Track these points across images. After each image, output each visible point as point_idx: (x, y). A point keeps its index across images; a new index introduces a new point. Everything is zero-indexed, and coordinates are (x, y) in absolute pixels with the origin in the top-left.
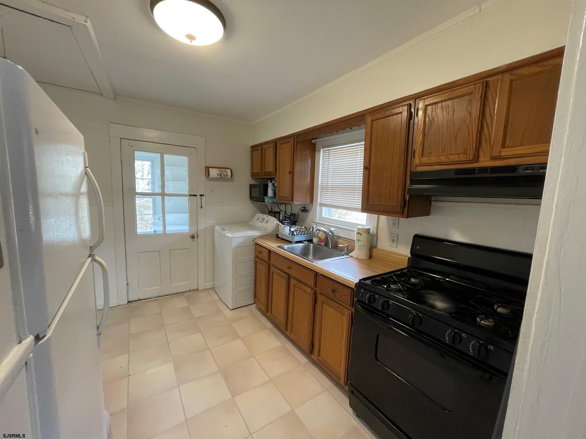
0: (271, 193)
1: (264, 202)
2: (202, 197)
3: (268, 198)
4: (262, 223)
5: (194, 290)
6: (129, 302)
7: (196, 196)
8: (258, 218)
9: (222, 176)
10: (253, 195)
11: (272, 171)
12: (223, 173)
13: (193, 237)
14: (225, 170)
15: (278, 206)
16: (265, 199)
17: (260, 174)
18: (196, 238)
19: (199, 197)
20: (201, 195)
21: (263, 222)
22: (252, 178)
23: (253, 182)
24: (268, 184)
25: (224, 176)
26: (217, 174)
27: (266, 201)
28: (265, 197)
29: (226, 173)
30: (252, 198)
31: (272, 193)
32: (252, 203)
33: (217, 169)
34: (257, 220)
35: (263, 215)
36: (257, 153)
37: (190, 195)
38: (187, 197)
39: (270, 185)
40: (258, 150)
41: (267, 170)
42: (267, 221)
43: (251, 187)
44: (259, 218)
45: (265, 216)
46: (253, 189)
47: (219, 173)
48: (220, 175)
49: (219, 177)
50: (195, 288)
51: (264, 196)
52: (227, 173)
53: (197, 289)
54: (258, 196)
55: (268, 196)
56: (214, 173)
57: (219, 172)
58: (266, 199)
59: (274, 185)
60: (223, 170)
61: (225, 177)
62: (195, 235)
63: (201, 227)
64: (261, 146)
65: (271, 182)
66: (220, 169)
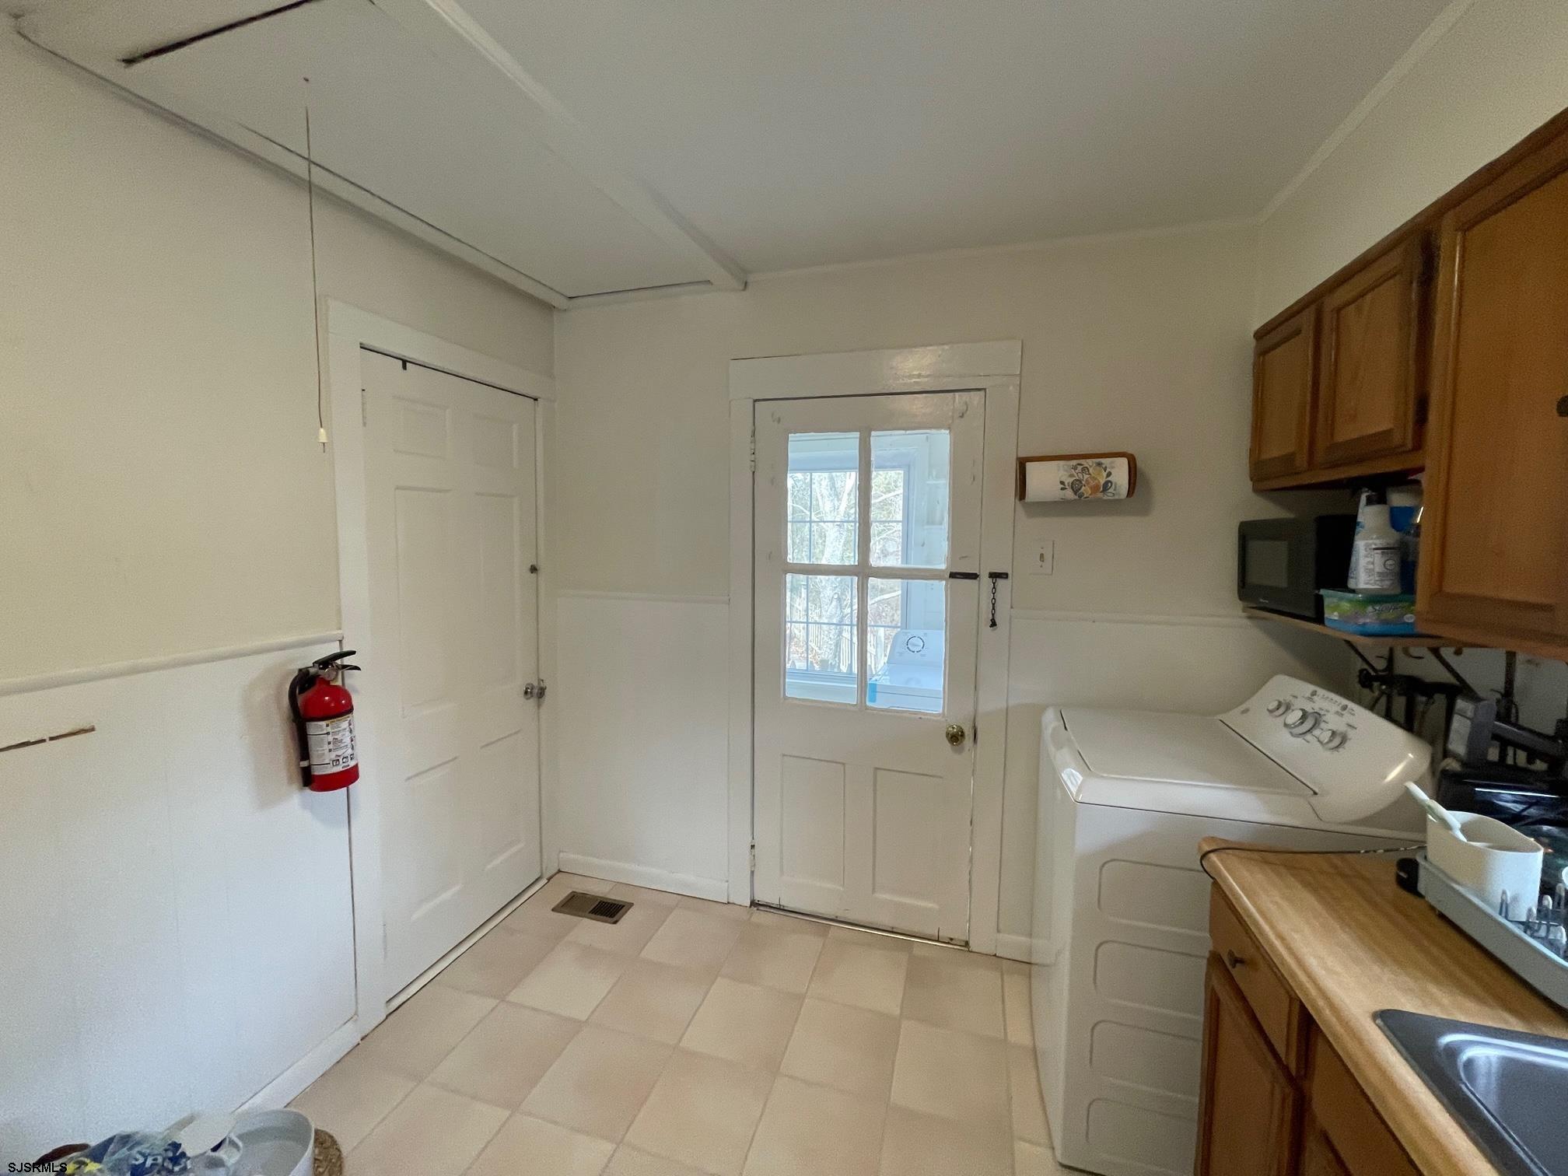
0: (1370, 572)
1: (1319, 619)
2: (1000, 582)
3: (1350, 601)
4: (1300, 740)
5: (953, 942)
6: (754, 904)
7: (974, 576)
8: (1280, 705)
9: (1086, 490)
10: (1253, 579)
11: (1390, 431)
12: (1086, 477)
13: (956, 738)
14: (1099, 464)
15: (1435, 651)
16: (1327, 602)
17: (1301, 461)
18: (968, 741)
19: (985, 581)
20: (994, 576)
21: (1309, 737)
22: (1256, 490)
23: (1266, 510)
24: (1355, 517)
25: (1095, 489)
26: (1062, 483)
27: (1332, 615)
28: (1322, 592)
29: (1105, 474)
30: (1248, 590)
31: (1378, 568)
32: (1249, 618)
33: (1062, 463)
34: (1271, 711)
35: (1314, 693)
36: (1294, 356)
37: (953, 575)
38: (944, 582)
39: (1370, 517)
40: (1298, 332)
41: (1347, 432)
42: (1340, 740)
43: (1248, 534)
44: (1284, 707)
45: (1328, 703)
46: (1254, 546)
47: (1068, 481)
48: (1076, 487)
49: (1069, 494)
50: (960, 936)
51: (1320, 585)
52: (1109, 474)
53: (967, 944)
54: (1284, 584)
55: (1351, 584)
56: (1045, 480)
57: (1071, 476)
58: (1337, 607)
59: (1399, 520)
60: (1089, 462)
61: (1100, 495)
62: (969, 732)
63: (991, 702)
64: (1313, 307)
65: (1379, 499)
66: (1074, 462)
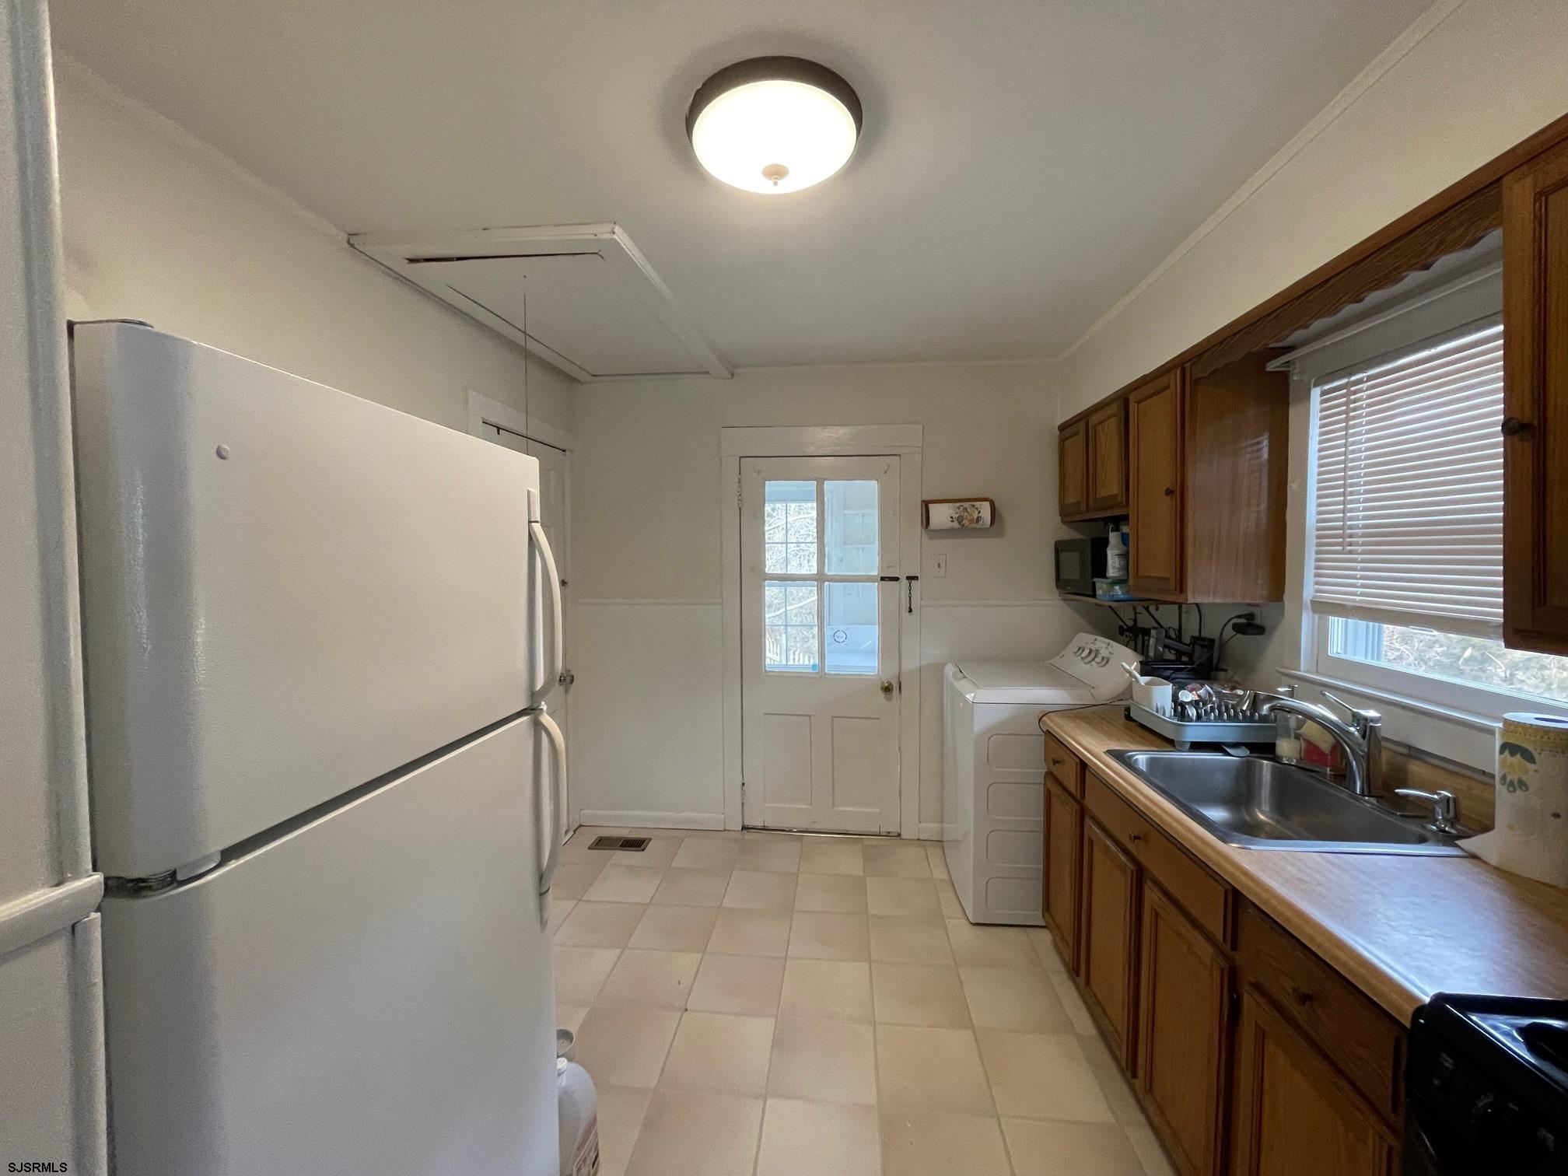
0: (1114, 568)
1: (1094, 595)
2: (914, 582)
3: (1106, 583)
4: (1089, 665)
5: (890, 835)
6: (743, 828)
7: (896, 579)
9: (966, 522)
10: (1063, 576)
11: (1116, 495)
12: (966, 514)
13: (887, 689)
14: (973, 506)
15: (1147, 609)
16: (1097, 585)
17: (1083, 507)
18: (895, 692)
19: (904, 582)
20: (910, 578)
21: (1093, 663)
22: (1064, 522)
23: (1068, 534)
24: (1108, 538)
25: (972, 521)
26: (951, 517)
27: (1099, 592)
28: (1095, 579)
29: (977, 512)
30: (1060, 582)
31: (1117, 565)
32: (1064, 600)
33: (950, 505)
34: (1075, 653)
35: (1096, 640)
36: (1076, 444)
37: (883, 579)
38: (876, 584)
39: (1113, 538)
40: (1077, 433)
41: (1102, 493)
42: (1106, 661)
43: (1060, 548)
44: (1081, 649)
45: (1102, 644)
46: (1063, 555)
47: (955, 516)
48: (960, 520)
49: (956, 525)
50: (895, 829)
51: (1093, 578)
52: (979, 512)
53: (899, 835)
54: (1077, 577)
55: (1107, 575)
56: (941, 515)
57: (957, 513)
58: (1101, 586)
59: (1125, 539)
60: (966, 505)
61: (974, 525)
62: (895, 685)
63: (910, 664)
64: (1084, 420)
65: (1117, 529)
66: (958, 504)
